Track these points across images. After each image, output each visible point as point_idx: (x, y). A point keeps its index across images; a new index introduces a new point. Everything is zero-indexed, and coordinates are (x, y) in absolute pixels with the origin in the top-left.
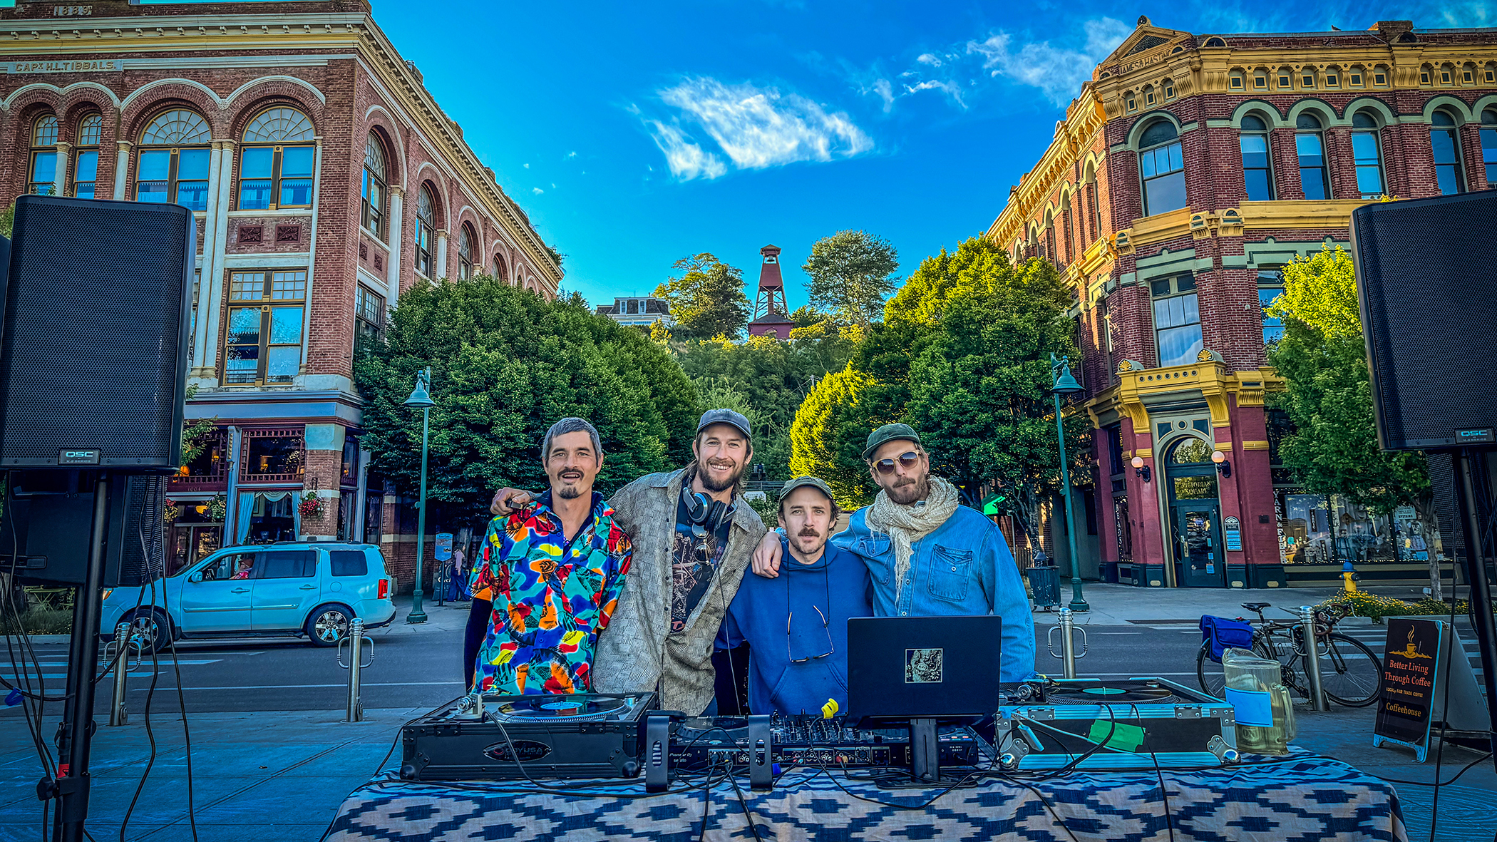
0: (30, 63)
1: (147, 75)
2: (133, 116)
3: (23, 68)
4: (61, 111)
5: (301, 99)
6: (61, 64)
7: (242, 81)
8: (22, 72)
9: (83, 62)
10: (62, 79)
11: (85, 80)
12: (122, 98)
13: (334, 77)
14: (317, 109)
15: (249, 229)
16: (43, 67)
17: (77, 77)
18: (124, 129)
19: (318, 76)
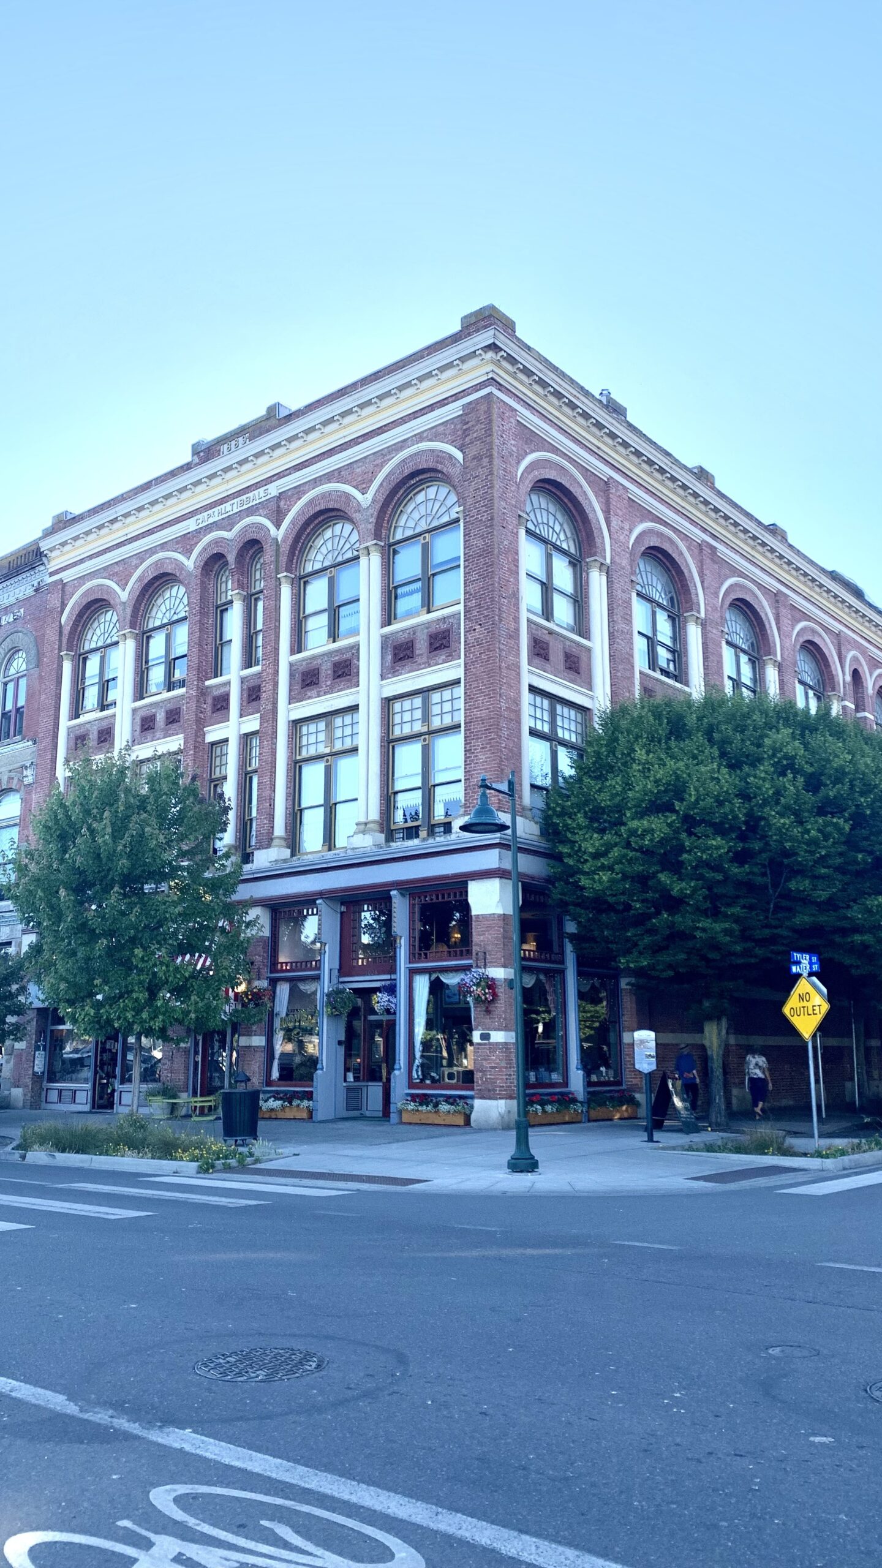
0: (205, 514)
1: (298, 491)
2: (290, 542)
3: (200, 521)
4: (231, 558)
5: (440, 467)
6: (227, 506)
7: (381, 466)
8: (200, 526)
9: (244, 497)
10: (228, 523)
11: (248, 516)
12: (278, 526)
13: (471, 423)
14: (455, 472)
15: (401, 645)
16: (215, 515)
17: (241, 515)
18: (283, 559)
19: (454, 431)
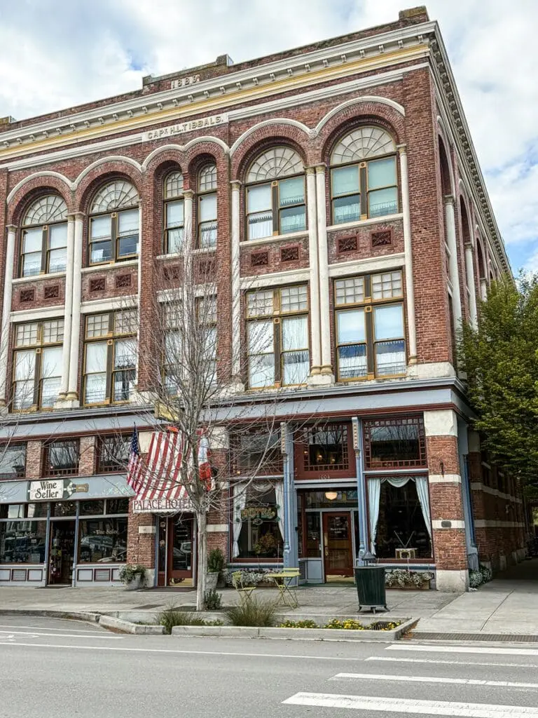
0: (158, 130)
1: (248, 121)
2: (240, 159)
3: (153, 135)
4: (184, 166)
5: (381, 115)
6: (181, 126)
7: (328, 109)
8: (153, 139)
9: (197, 121)
10: (182, 139)
11: (200, 135)
12: (230, 146)
13: (410, 87)
14: (396, 120)
15: (345, 240)
16: (168, 132)
17: (193, 134)
18: (235, 171)
19: (394, 91)
